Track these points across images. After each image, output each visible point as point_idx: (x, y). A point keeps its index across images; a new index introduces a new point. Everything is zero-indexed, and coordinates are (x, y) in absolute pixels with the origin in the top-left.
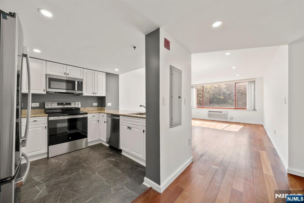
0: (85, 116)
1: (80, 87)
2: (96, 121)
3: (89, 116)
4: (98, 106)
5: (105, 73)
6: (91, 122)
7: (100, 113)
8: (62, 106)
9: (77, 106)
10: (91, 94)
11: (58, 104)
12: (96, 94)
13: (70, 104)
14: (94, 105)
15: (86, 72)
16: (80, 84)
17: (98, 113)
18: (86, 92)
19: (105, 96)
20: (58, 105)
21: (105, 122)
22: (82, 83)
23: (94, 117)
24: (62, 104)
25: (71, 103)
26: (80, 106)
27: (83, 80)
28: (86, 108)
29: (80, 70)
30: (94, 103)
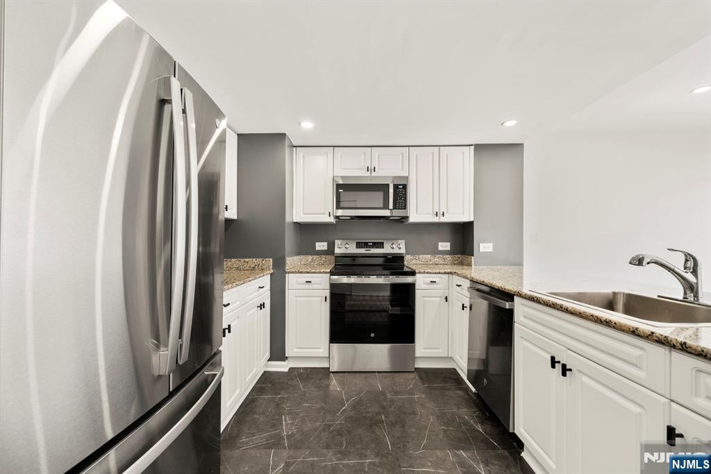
0: (409, 279)
1: (401, 199)
2: (440, 297)
3: (420, 281)
4: (452, 252)
5: (472, 148)
6: (425, 299)
7: (451, 273)
8: (364, 249)
9: (396, 251)
10: (431, 216)
11: (359, 245)
12: (443, 215)
13: (381, 245)
14: (440, 248)
15: (417, 156)
16: (401, 192)
17: (445, 273)
18: (418, 213)
19: (472, 220)
20: (357, 247)
21: (463, 307)
22: (405, 187)
23: (434, 286)
24: (365, 245)
25: (383, 243)
26: (403, 251)
27: (407, 178)
28: (421, 256)
29: (402, 154)
30: (440, 244)
